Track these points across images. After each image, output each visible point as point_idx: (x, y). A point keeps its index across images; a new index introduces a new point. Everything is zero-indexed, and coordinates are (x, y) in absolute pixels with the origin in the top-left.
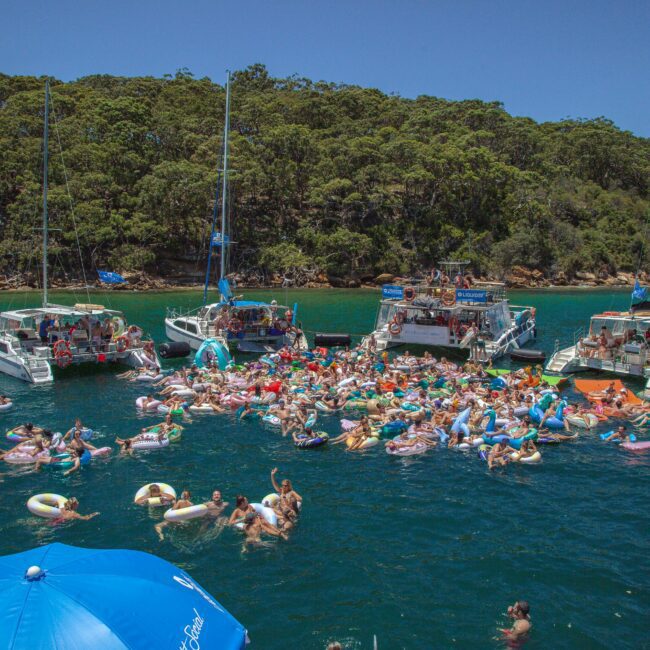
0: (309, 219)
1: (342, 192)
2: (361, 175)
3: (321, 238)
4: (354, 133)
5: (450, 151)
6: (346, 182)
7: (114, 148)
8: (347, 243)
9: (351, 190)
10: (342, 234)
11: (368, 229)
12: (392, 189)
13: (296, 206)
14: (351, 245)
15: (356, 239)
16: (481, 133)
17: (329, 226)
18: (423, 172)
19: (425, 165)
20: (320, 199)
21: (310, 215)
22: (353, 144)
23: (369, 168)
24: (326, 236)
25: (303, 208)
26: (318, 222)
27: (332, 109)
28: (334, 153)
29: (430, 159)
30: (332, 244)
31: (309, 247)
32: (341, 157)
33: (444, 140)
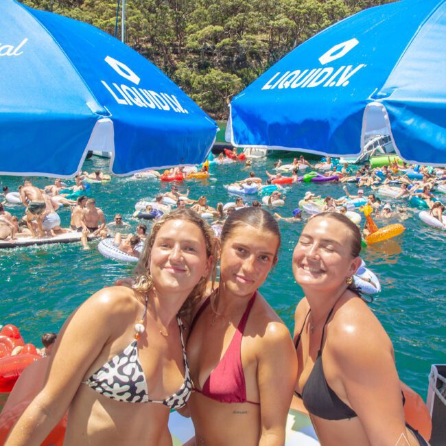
0: (186, 61)
1: (216, 38)
2: (232, 22)
3: (196, 78)
6: (219, 28)
8: (220, 82)
9: (223, 35)
10: (216, 74)
11: (238, 71)
12: (259, 38)
13: (175, 52)
14: (223, 84)
15: (227, 79)
17: (203, 67)
20: (196, 43)
21: (188, 59)
23: (240, 16)
24: (201, 76)
25: (181, 53)
26: (195, 65)
30: (206, 83)
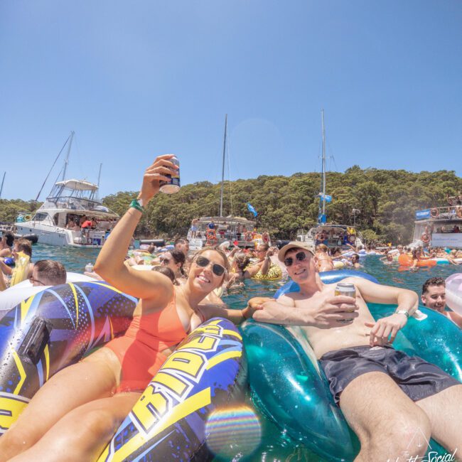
4: (396, 185)
5: (437, 189)
7: (300, 194)
16: (449, 182)
18: (426, 197)
19: (427, 195)
22: (395, 188)
27: (386, 175)
28: (387, 192)
29: (428, 192)
31: (379, 232)
32: (390, 193)
33: (433, 185)
